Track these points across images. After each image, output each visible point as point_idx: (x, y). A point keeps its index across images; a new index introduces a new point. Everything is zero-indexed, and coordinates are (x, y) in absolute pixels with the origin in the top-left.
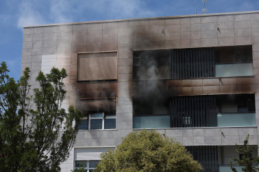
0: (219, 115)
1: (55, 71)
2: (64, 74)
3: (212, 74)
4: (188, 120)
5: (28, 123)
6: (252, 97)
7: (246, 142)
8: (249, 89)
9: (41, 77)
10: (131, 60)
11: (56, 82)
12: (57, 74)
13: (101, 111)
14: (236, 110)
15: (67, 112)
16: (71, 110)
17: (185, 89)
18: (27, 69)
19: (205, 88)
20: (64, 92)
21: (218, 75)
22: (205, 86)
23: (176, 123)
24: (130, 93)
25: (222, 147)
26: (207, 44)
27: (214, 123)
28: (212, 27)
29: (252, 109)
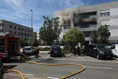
0: (90, 25)
1: (57, 17)
2: (59, 18)
3: (88, 17)
4: (84, 26)
5: (53, 28)
7: (94, 30)
8: (96, 20)
9: (54, 18)
10: (73, 16)
11: (57, 20)
12: (58, 18)
13: (68, 26)
14: (93, 24)
15: (60, 25)
16: (61, 25)
17: (83, 21)
20: (59, 21)
21: (90, 18)
22: (87, 20)
23: (82, 27)
24: (73, 22)
25: (90, 31)
26: (88, 11)
27: (89, 27)
28: (89, 8)
29: (96, 24)
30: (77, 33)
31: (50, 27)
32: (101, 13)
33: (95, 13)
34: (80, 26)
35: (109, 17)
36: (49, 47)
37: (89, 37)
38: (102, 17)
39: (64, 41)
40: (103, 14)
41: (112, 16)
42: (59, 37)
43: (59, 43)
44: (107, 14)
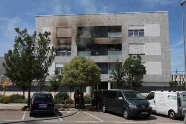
0: (109, 51)
1: (46, 32)
2: (50, 34)
3: (106, 36)
4: (97, 53)
5: (36, 53)
6: (121, 45)
7: (118, 61)
8: (120, 42)
9: (40, 35)
10: (77, 30)
11: (46, 37)
12: (47, 34)
13: (65, 49)
14: (115, 49)
15: (51, 48)
16: (53, 48)
17: (97, 41)
18: (35, 32)
20: (50, 41)
21: (109, 36)
22: (104, 40)
23: (93, 54)
24: (76, 43)
25: (110, 63)
26: (106, 24)
27: (106, 54)
28: (107, 18)
29: (121, 49)
32: (129, 31)
33: (118, 29)
34: (90, 52)
35: (142, 38)
37: (107, 73)
38: (130, 38)
39: (56, 82)
40: (133, 32)
41: (148, 37)
42: (48, 73)
43: (46, 85)
44: (139, 32)
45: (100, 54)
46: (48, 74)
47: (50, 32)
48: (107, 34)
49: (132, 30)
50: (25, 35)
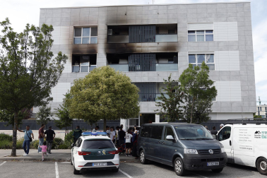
0: (157, 65)
1: (45, 26)
2: (51, 28)
3: (153, 40)
4: (139, 67)
6: (176, 54)
7: (169, 78)
8: (175, 49)
10: (106, 31)
11: (46, 33)
14: (167, 62)
17: (138, 49)
18: (28, 24)
19: (150, 48)
20: (52, 41)
21: (157, 41)
23: (132, 69)
24: (105, 51)
25: (158, 83)
26: (153, 22)
27: (154, 70)
28: (155, 12)
29: (176, 62)
30: (113, 84)
31: (15, 58)
32: (189, 32)
33: (172, 29)
35: (211, 44)
36: (10, 133)
38: (191, 44)
40: (196, 33)
41: (218, 43)
42: (51, 96)
43: (51, 118)
44: (205, 34)
45: (143, 69)
46: (52, 99)
47: (51, 26)
48: (154, 38)
49: (193, 32)
50: (6, 28)
